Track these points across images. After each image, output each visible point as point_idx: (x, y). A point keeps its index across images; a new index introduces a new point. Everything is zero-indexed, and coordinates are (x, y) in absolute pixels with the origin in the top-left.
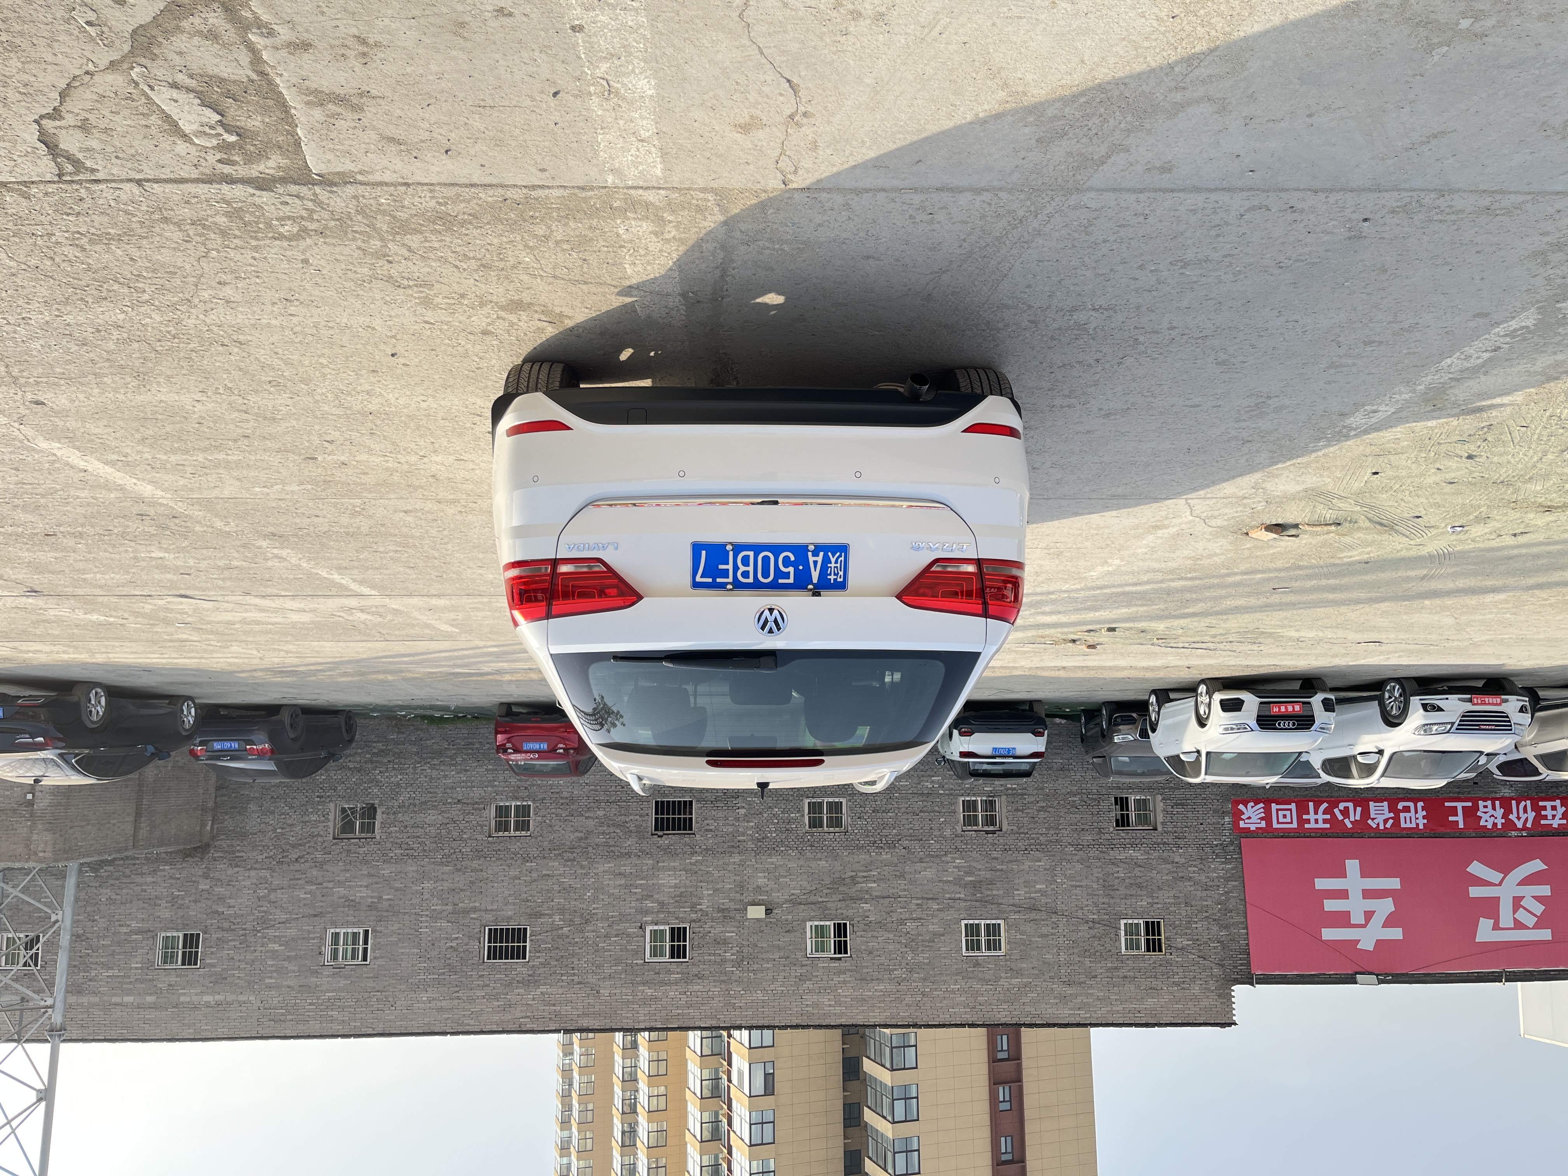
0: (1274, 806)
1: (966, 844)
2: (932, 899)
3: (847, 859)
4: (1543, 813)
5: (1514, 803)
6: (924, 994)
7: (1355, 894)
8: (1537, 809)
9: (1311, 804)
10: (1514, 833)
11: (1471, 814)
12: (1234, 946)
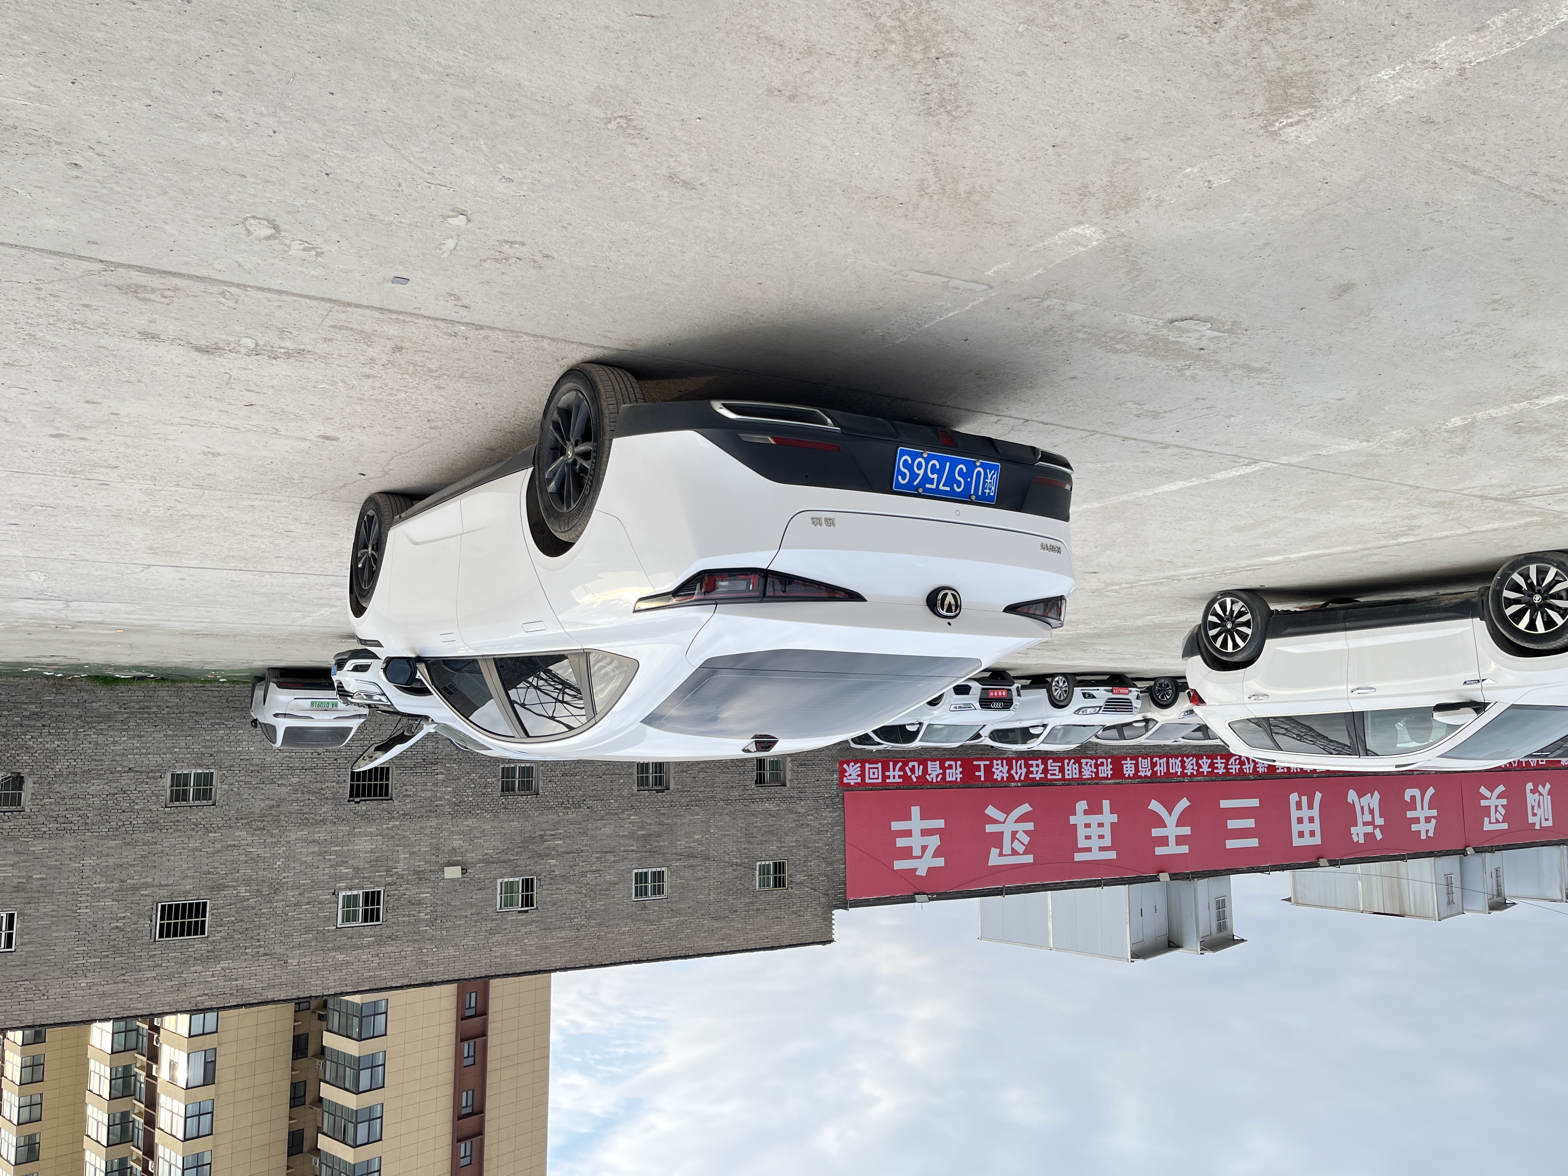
0: (867, 765)
1: (640, 802)
2: (610, 852)
3: (537, 819)
4: (1031, 769)
5: (1014, 761)
6: (599, 938)
7: (916, 833)
8: (1028, 766)
9: (891, 763)
10: (1013, 784)
11: (989, 769)
12: (836, 879)
